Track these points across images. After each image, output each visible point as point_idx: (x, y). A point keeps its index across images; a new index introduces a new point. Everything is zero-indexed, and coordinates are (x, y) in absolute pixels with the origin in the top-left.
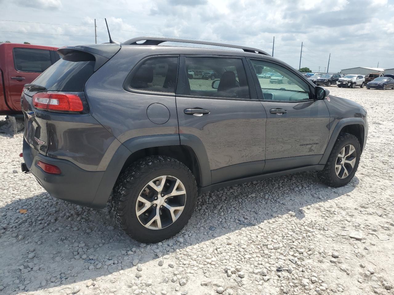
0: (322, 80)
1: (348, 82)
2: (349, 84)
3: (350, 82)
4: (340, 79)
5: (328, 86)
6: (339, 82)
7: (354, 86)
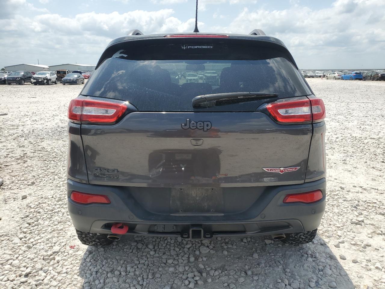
0: (14, 78)
1: (43, 79)
2: (45, 81)
3: (46, 79)
4: (34, 76)
5: (22, 85)
6: (34, 79)
7: (50, 82)
